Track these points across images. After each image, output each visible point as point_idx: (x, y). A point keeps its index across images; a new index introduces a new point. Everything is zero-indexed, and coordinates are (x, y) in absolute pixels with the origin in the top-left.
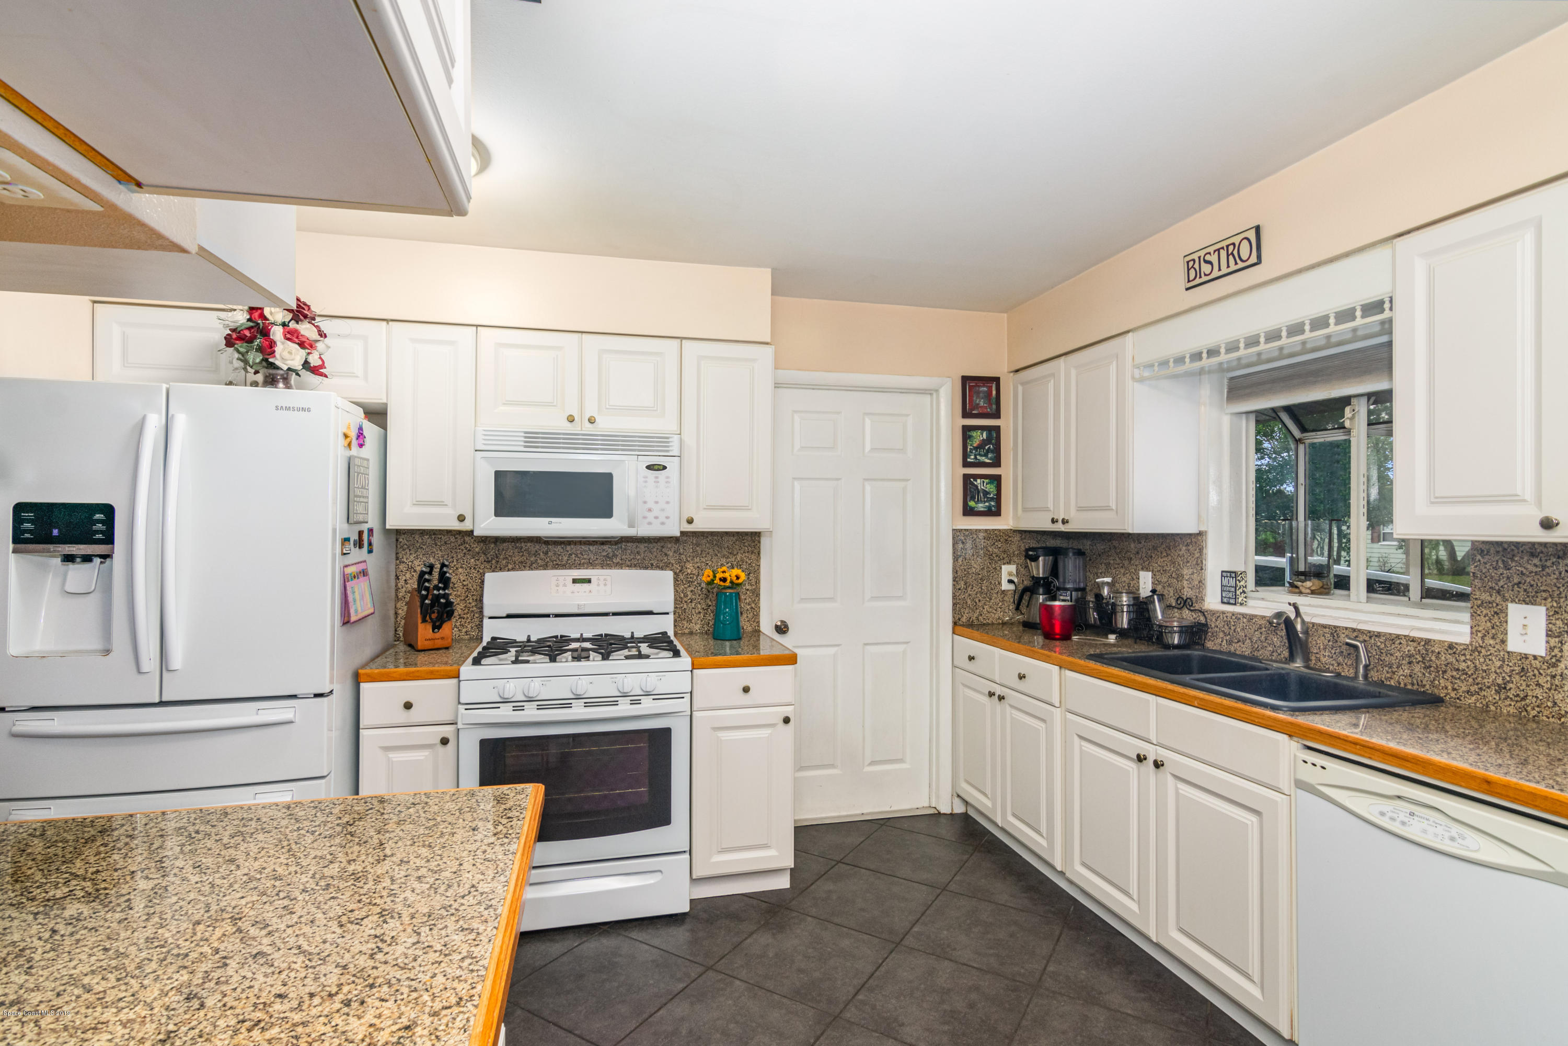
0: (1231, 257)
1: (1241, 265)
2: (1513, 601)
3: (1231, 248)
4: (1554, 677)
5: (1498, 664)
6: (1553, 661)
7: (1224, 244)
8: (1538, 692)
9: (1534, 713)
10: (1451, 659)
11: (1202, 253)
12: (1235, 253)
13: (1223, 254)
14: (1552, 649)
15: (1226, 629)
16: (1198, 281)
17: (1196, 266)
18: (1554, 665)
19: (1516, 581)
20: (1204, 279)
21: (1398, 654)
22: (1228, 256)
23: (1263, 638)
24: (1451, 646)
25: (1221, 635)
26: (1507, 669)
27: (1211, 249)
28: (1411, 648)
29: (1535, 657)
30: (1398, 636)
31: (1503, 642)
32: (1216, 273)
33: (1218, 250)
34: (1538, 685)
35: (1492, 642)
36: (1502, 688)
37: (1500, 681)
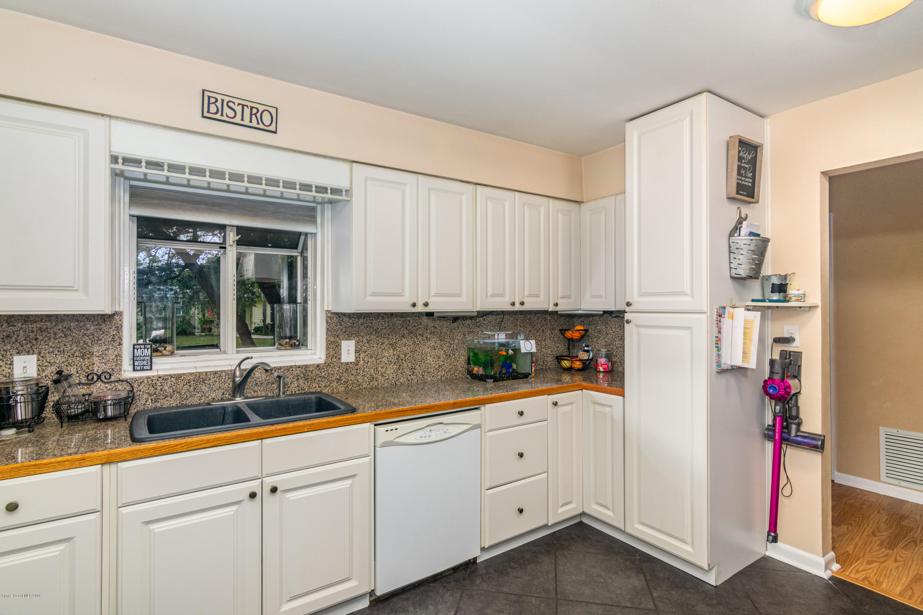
0: (254, 117)
1: (261, 126)
2: (343, 340)
3: (254, 111)
4: (357, 370)
5: (337, 369)
6: (356, 363)
7: (250, 104)
8: (352, 378)
9: (350, 387)
10: (318, 372)
11: (226, 99)
12: (258, 115)
13: (247, 111)
14: (356, 358)
15: (152, 390)
16: (218, 116)
17: (219, 104)
18: (357, 365)
19: (344, 330)
20: (225, 118)
21: (291, 376)
22: (251, 115)
23: (192, 389)
24: (318, 366)
25: (145, 396)
26: (341, 371)
27: (237, 101)
28: (298, 371)
29: (351, 363)
30: (291, 367)
31: (340, 359)
32: (238, 120)
33: (243, 106)
34: (352, 375)
35: (335, 360)
36: (339, 380)
37: (338, 377)
